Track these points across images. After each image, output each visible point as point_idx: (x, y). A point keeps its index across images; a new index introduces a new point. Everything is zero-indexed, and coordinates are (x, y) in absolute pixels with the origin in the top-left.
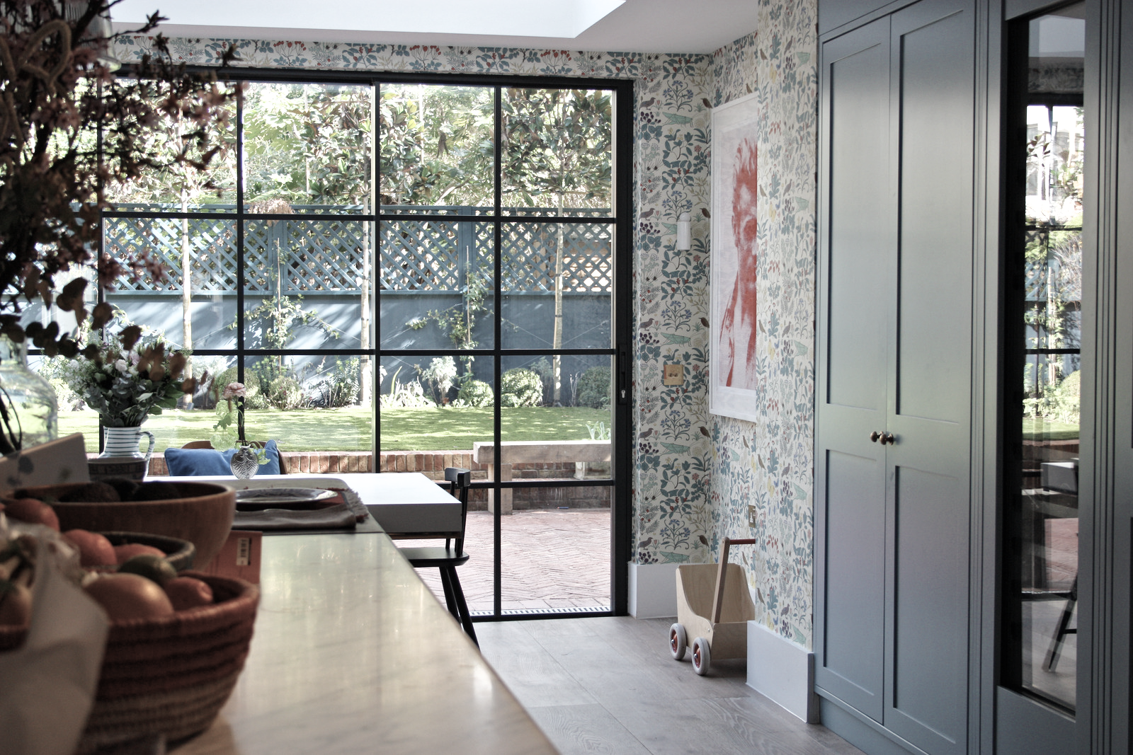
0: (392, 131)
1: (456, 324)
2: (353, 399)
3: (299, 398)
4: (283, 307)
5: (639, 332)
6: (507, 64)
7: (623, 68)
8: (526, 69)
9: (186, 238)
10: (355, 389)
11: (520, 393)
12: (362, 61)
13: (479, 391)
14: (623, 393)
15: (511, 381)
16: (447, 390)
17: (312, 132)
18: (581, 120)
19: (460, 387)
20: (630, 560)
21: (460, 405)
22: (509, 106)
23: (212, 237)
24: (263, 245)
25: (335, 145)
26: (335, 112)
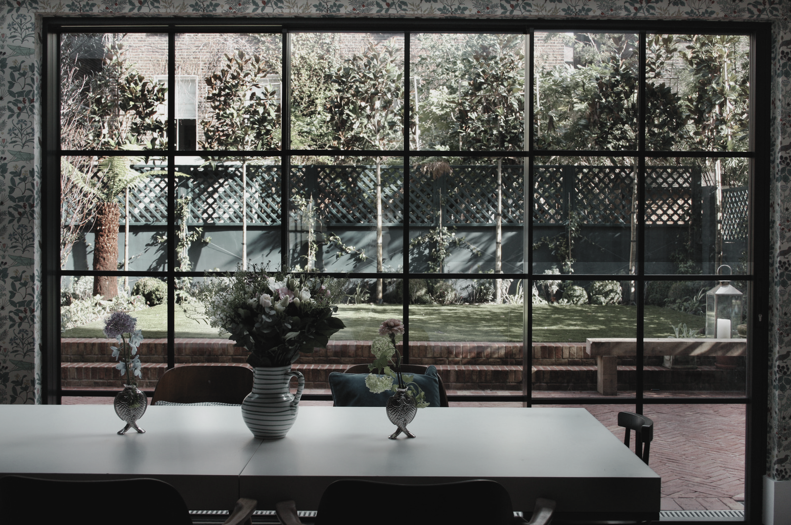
0: (518, 114)
1: (561, 246)
2: (490, 297)
3: (453, 296)
4: (443, 234)
5: (779, 259)
6: (653, 8)
7: (764, 9)
8: (671, 13)
9: (379, 188)
10: (492, 290)
11: (606, 295)
12: (518, 8)
13: (578, 293)
14: (760, 317)
15: (599, 286)
16: (555, 292)
17: (463, 117)
18: (650, 104)
19: (564, 290)
20: (765, 474)
21: (564, 303)
22: (599, 95)
23: (397, 187)
24: (430, 192)
25: (479, 124)
26: (480, 102)
